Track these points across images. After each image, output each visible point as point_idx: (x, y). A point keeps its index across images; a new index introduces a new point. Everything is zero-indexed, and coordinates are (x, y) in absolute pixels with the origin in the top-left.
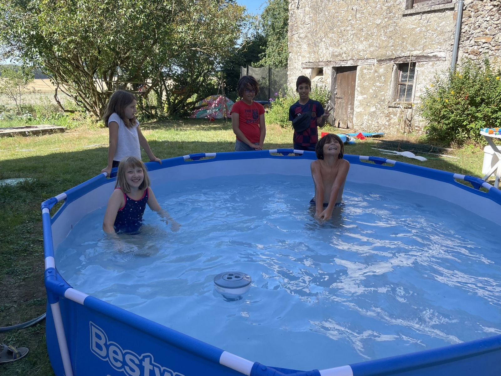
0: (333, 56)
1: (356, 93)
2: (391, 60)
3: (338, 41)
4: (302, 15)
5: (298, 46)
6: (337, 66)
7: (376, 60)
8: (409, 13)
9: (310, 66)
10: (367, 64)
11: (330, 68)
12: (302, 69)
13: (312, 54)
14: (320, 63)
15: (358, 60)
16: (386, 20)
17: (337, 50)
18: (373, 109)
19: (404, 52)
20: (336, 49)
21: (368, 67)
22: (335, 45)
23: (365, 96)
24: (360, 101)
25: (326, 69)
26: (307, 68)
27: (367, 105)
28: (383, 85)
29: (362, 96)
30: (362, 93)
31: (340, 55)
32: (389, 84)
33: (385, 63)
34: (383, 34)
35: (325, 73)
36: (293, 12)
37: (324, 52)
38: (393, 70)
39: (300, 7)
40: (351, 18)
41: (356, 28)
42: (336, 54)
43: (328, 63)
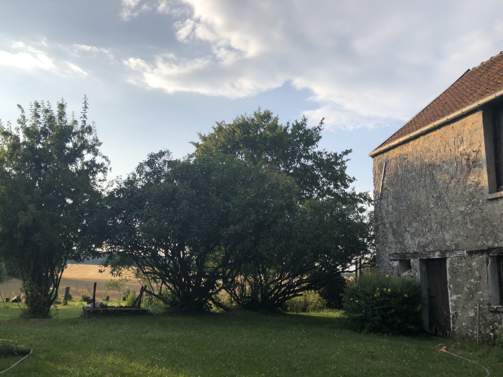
0: (419, 246)
1: (449, 291)
2: (482, 252)
3: (423, 230)
4: (385, 205)
5: (384, 237)
6: (424, 258)
7: (465, 252)
8: (493, 197)
9: (397, 257)
10: (457, 256)
11: (417, 260)
12: (389, 261)
13: (399, 245)
14: (408, 255)
15: (446, 251)
16: (470, 206)
17: (423, 240)
18: (472, 314)
19: (497, 242)
20: (421, 240)
21: (458, 259)
22: (420, 235)
23: (459, 296)
24: (454, 301)
25: (413, 262)
26: (395, 260)
27: (464, 307)
28: (479, 282)
29: (456, 296)
30: (456, 292)
31: (427, 245)
32: (486, 281)
33: (477, 255)
34: (469, 222)
35: (413, 266)
36: (377, 202)
37: (410, 242)
38: (487, 264)
39: (383, 198)
40: (433, 206)
41: (439, 217)
42: (422, 244)
43: (415, 254)
